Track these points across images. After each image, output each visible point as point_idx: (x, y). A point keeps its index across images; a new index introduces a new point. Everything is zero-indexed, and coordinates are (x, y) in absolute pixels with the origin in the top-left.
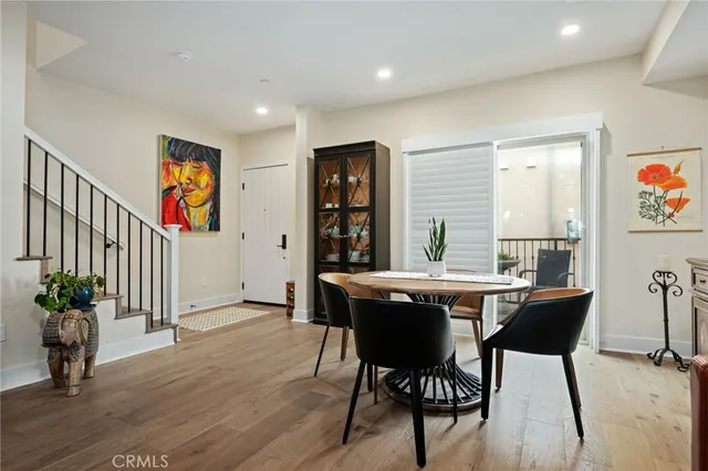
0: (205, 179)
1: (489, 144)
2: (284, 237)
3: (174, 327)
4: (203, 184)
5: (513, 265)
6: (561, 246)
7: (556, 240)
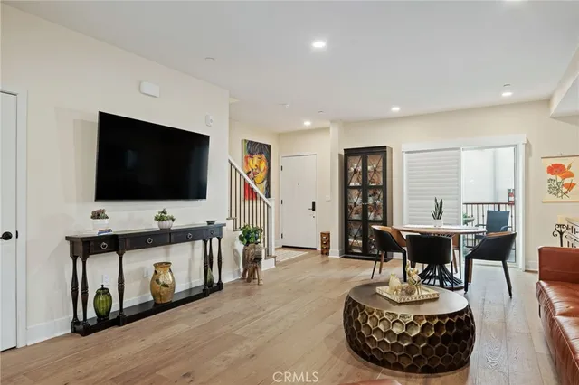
0: (263, 165)
1: (459, 149)
2: (314, 203)
3: (275, 257)
4: (262, 169)
5: (471, 221)
6: (503, 208)
7: (499, 204)
